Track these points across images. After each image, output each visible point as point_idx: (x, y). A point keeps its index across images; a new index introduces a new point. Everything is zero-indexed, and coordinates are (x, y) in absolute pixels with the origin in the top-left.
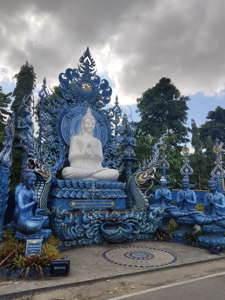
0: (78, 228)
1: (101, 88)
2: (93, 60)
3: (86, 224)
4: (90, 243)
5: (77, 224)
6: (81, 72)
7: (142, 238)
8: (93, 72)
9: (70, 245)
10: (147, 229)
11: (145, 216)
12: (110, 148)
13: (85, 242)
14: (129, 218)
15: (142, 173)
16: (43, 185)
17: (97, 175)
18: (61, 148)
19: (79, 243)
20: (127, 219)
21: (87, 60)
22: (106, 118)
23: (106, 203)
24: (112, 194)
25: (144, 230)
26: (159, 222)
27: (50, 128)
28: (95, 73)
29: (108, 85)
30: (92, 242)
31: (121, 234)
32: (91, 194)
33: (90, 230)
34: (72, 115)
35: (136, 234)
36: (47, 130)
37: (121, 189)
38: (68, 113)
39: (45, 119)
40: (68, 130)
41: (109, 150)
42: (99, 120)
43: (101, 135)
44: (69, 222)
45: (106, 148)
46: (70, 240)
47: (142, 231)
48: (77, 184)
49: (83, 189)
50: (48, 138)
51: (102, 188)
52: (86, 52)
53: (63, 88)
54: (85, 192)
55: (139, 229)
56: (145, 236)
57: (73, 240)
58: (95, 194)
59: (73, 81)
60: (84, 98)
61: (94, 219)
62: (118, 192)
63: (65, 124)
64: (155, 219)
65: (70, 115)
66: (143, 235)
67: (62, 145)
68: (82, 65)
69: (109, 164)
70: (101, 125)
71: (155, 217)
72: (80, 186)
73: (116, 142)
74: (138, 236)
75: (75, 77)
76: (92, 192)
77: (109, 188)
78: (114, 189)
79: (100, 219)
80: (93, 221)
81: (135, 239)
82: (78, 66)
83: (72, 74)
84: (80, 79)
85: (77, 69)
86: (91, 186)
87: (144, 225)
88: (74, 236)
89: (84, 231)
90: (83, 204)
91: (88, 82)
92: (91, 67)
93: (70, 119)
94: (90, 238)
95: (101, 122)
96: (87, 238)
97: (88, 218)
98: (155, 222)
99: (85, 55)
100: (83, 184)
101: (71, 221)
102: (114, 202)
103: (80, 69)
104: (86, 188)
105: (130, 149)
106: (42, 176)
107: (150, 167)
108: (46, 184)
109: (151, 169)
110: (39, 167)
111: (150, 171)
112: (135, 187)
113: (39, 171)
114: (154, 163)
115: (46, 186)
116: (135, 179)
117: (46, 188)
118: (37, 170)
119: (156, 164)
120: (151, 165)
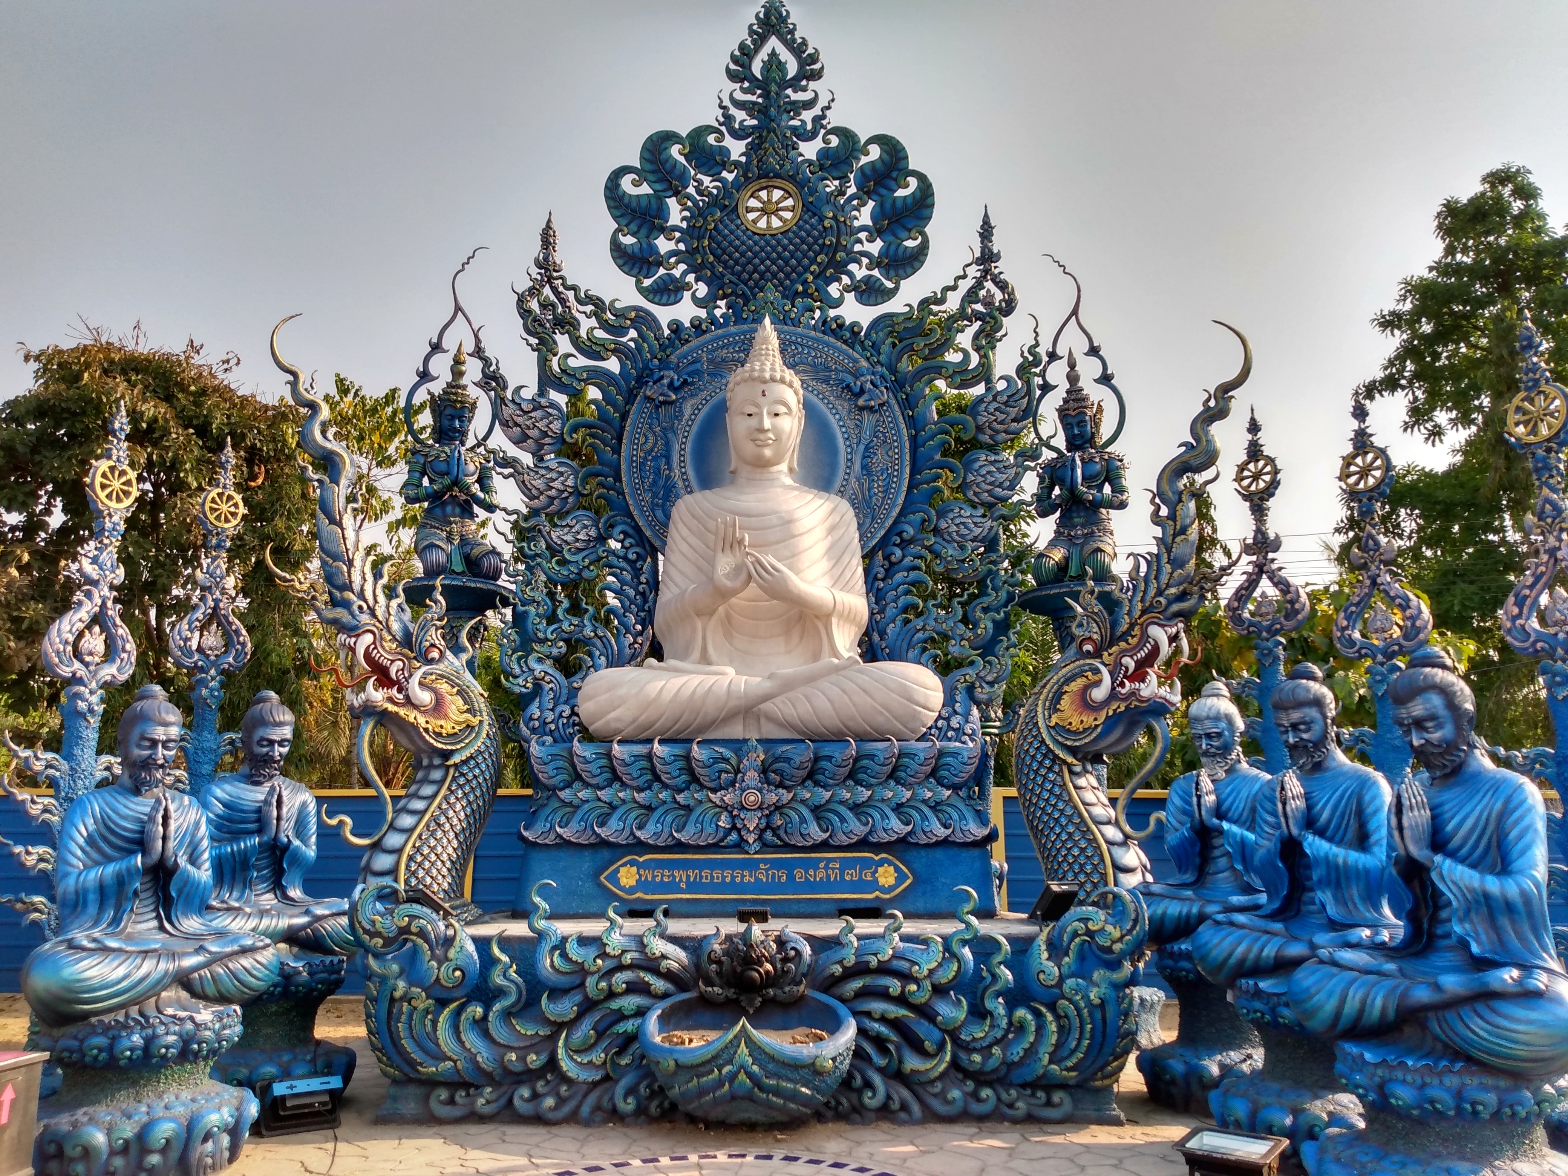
0: (507, 1014)
1: (865, 193)
2: (804, 43)
3: (557, 993)
4: (585, 1110)
5: (502, 992)
6: (737, 135)
7: (977, 1108)
8: (807, 116)
9: (456, 1112)
10: (1017, 1052)
11: (999, 958)
12: (931, 539)
13: (550, 1102)
14: (861, 969)
15: (1081, 674)
16: (437, 775)
17: (780, 707)
18: (626, 576)
19: (517, 1102)
20: (850, 973)
21: (773, 54)
23: (842, 876)
24: (877, 816)
25: (991, 1055)
26: (1102, 1005)
27: (561, 474)
28: (823, 117)
29: (902, 165)
30: (598, 1108)
31: (742, 1067)
32: (733, 817)
33: (585, 1030)
34: (677, 384)
35: (923, 1079)
36: (542, 487)
37: (948, 788)
38: (656, 377)
39: (528, 428)
40: (659, 470)
41: (925, 552)
42: (850, 379)
43: (864, 467)
44: (438, 978)
45: (902, 540)
46: (466, 1085)
47: (977, 1058)
48: (644, 764)
49: (680, 791)
50: (556, 525)
51: (804, 781)
52: (761, 15)
53: (636, 250)
54: (696, 806)
55: (949, 1046)
56: (999, 1099)
57: (483, 1086)
58: (764, 821)
59: (689, 197)
60: (756, 276)
61: (610, 964)
62: (924, 801)
63: (642, 440)
64: (1070, 982)
65: (671, 385)
66: (986, 1092)
67: (634, 557)
68: (744, 91)
69: (927, 634)
70: (862, 409)
71: (1065, 970)
72: (664, 777)
73: (975, 494)
74: (942, 1096)
75: (703, 169)
76: (743, 808)
77: (859, 783)
78: (892, 783)
79: (651, 964)
80: (596, 976)
81: (916, 1108)
82: (721, 107)
83: (682, 159)
84: (730, 177)
85: (716, 125)
86: (737, 771)
87: (988, 1022)
88: (479, 1059)
89: (553, 1038)
90: (688, 877)
91: (777, 176)
92: (795, 91)
93: (671, 409)
94: (584, 1082)
95: (862, 391)
96: (564, 1079)
97: (564, 955)
98: (1070, 1001)
99: (756, 33)
100: (681, 764)
101: (458, 973)
102: (897, 869)
103: (728, 119)
104: (702, 787)
105: (1083, 526)
106: (415, 727)
107: (1132, 626)
108: (452, 771)
109: (1136, 640)
110: (398, 682)
111: (1130, 652)
112: (1043, 771)
113: (390, 700)
114: (1160, 593)
115: (454, 779)
116: (1040, 716)
117: (452, 792)
118: (377, 696)
119: (1170, 603)
120: (1137, 614)
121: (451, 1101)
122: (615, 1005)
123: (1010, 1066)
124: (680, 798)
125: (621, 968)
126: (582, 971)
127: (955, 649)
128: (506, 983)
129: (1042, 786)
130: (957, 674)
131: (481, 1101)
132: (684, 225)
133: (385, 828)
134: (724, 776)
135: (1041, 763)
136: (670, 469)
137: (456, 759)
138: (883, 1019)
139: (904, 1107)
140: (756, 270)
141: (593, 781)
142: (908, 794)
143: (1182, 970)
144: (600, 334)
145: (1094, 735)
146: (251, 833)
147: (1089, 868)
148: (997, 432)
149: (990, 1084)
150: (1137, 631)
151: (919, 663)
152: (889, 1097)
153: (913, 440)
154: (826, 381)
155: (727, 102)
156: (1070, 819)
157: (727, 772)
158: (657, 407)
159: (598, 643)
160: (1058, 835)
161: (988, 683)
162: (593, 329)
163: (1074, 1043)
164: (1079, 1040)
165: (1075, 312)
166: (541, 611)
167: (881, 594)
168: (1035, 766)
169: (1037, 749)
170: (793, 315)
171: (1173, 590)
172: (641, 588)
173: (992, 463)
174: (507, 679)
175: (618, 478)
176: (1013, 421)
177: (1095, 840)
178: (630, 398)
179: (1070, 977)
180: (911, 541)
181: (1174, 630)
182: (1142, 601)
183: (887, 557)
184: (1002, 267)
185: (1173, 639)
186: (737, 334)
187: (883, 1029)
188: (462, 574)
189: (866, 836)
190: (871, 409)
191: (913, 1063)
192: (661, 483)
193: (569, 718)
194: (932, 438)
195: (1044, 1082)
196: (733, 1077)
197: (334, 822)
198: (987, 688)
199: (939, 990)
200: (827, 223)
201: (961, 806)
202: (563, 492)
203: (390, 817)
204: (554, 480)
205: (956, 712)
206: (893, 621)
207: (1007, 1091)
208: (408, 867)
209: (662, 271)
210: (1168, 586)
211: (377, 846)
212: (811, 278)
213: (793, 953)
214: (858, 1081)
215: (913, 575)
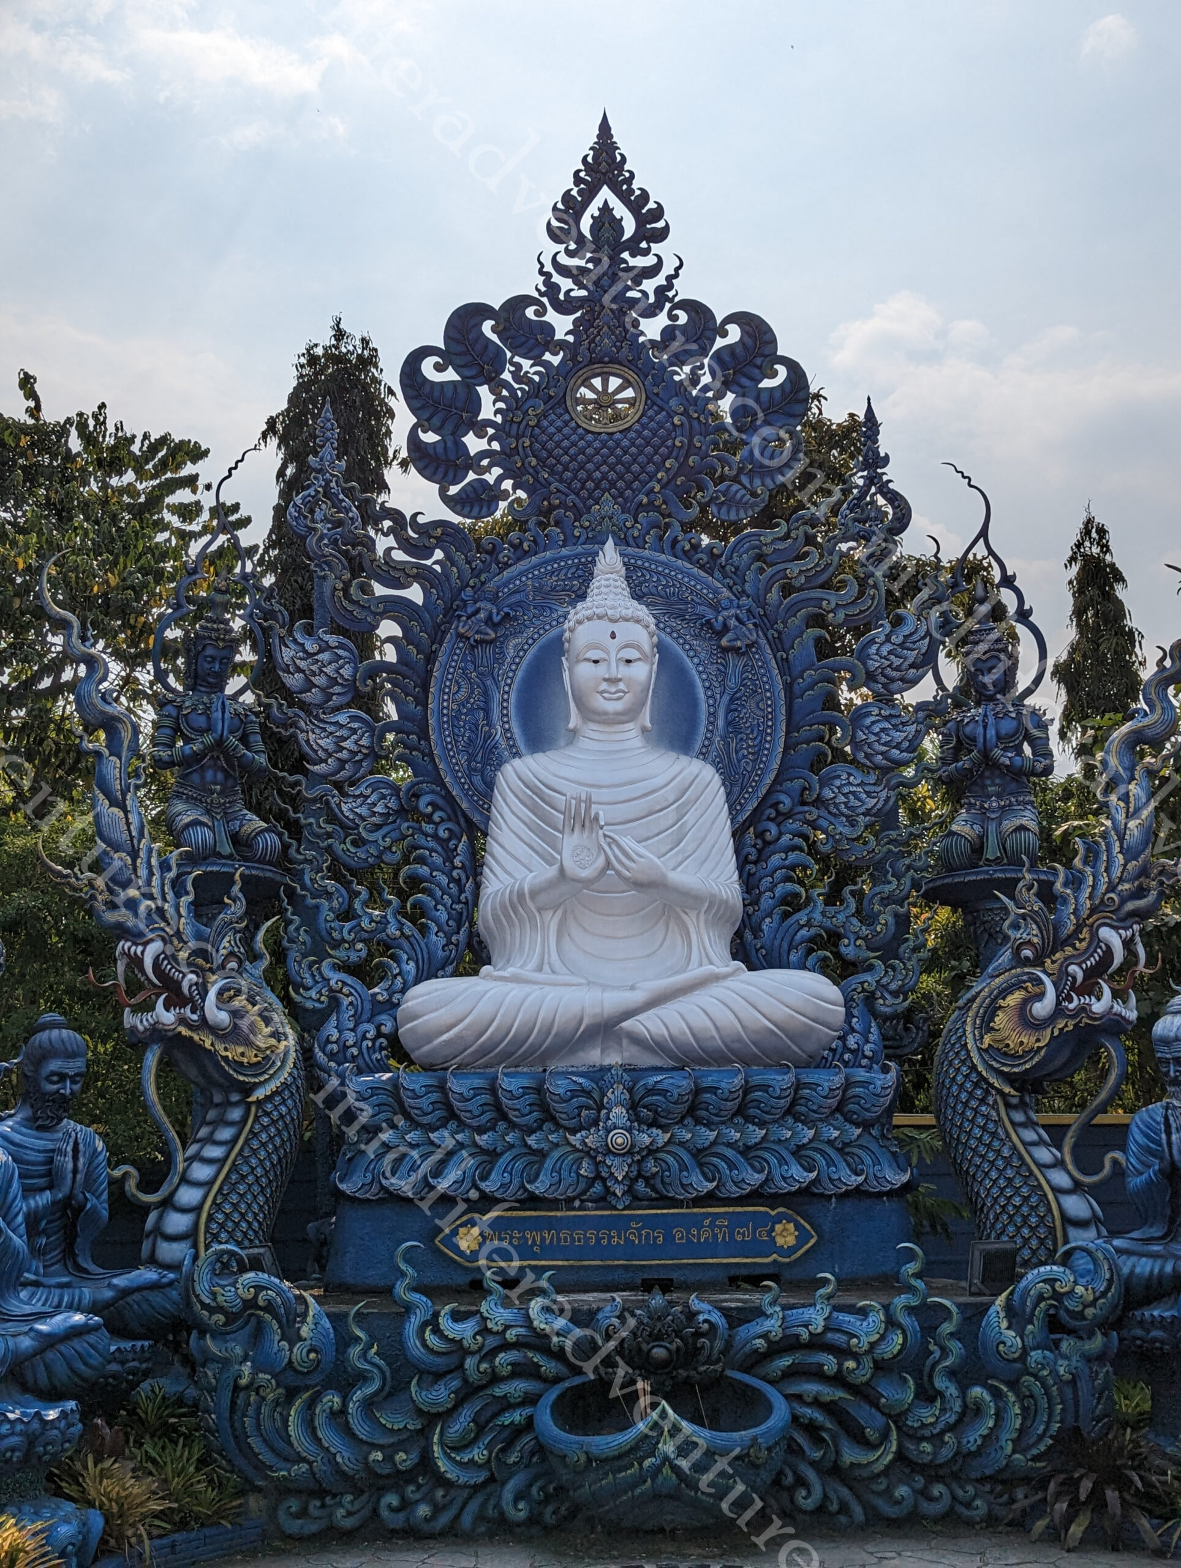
0: (368, 1404)
1: (722, 382)
2: (645, 196)
3: (429, 1377)
4: (467, 1520)
5: (362, 1378)
6: (564, 307)
8: (649, 285)
9: (311, 1528)
10: (973, 1437)
11: (947, 1328)
12: (813, 813)
13: (423, 1510)
14: (789, 1344)
15: (1018, 985)
16: (236, 1114)
17: (648, 1024)
18: (437, 859)
19: (385, 1513)
20: (777, 1348)
21: (606, 209)
22: (774, 595)
23: (732, 1235)
24: (773, 1161)
25: (944, 1443)
26: (1073, 1382)
27: (354, 731)
28: (670, 286)
29: (767, 350)
30: (480, 1518)
31: (666, 1459)
32: (597, 1164)
33: (462, 1422)
34: (496, 619)
35: (865, 1474)
36: (331, 748)
37: (857, 1125)
38: (470, 610)
39: (314, 674)
40: (476, 726)
41: (806, 829)
42: (710, 614)
43: (728, 724)
44: (290, 1362)
45: (778, 813)
46: (320, 1493)
47: (927, 1447)
48: (485, 1098)
49: (531, 1132)
50: (347, 795)
51: (683, 1118)
52: (590, 159)
53: (440, 449)
54: (551, 1150)
55: (894, 1435)
56: (954, 1498)
57: (342, 1494)
58: (635, 1168)
59: (506, 385)
60: (590, 485)
61: (491, 1342)
62: (830, 1142)
63: (455, 688)
64: (1036, 1355)
65: (489, 620)
66: (937, 1489)
67: (445, 835)
68: (570, 254)
69: (813, 931)
70: (725, 650)
71: (1029, 1341)
72: (511, 1114)
73: (867, 756)
74: (888, 1493)
75: (522, 351)
76: (608, 1152)
77: (749, 1119)
78: (790, 1121)
79: (539, 1341)
80: (477, 1357)
81: (857, 1510)
82: (541, 272)
83: (494, 338)
84: (556, 360)
85: (536, 295)
86: (600, 1107)
87: (938, 1404)
88: (339, 1459)
89: (424, 1433)
90: (543, 1239)
91: (614, 361)
92: (633, 255)
93: (489, 650)
94: (465, 1486)
95: (726, 628)
96: (442, 1481)
97: (437, 1331)
98: (1035, 1376)
99: (583, 181)
100: (532, 1097)
101: (312, 1356)
102: (798, 1227)
103: (552, 289)
104: (558, 1126)
105: (999, 796)
106: (211, 1055)
107: (1079, 928)
108: (253, 1109)
109: (1084, 944)
110: (191, 1000)
111: (1078, 958)
112: (974, 1103)
113: (183, 1021)
114: (1111, 888)
115: (257, 1118)
116: (970, 1036)
117: (255, 1135)
118: (167, 1017)
119: (1123, 901)
120: (1085, 913)
121: (303, 1513)
122: (499, 1391)
123: (964, 1456)
124: (531, 1141)
125: (506, 1346)
126: (458, 1348)
127: (848, 950)
128: (367, 1367)
129: (972, 1121)
130: (854, 981)
131: (341, 1512)
132: (499, 419)
133: (176, 1180)
134: (584, 1113)
135: (971, 1094)
136: (490, 724)
137: (260, 1094)
138: (817, 1403)
139: (844, 1508)
140: (589, 478)
141: (425, 1120)
142: (811, 1133)
143: (1155, 1340)
144: (399, 556)
145: (1036, 1059)
146: (42, 1190)
147: (1033, 1220)
148: (893, 680)
149: (939, 1479)
150: (1085, 934)
151: (802, 967)
152: (825, 1496)
153: (788, 688)
154: (680, 616)
155: (549, 268)
156: (1008, 1161)
157: (588, 1108)
158: (473, 647)
159: (406, 945)
160: (995, 1181)
161: (891, 993)
162: (391, 549)
163: (1042, 1427)
164: (1048, 1424)
165: (984, 533)
166: (335, 904)
167: (752, 881)
168: (964, 1096)
169: (967, 1076)
170: (636, 534)
171: (1127, 886)
172: (455, 873)
173: (887, 718)
174: (297, 993)
175: (424, 735)
176: (911, 666)
177: (1040, 1186)
178: (438, 636)
179: (1034, 1349)
180: (789, 815)
181: (1129, 933)
182: (1090, 897)
183: (760, 835)
184: (889, 472)
185: (1128, 944)
186: (569, 557)
187: (818, 1416)
188: (230, 857)
189: (761, 1186)
190: (736, 650)
191: (851, 1455)
192: (479, 742)
193: (374, 1040)
194: (811, 687)
195: (1006, 1475)
196: (657, 1470)
197: (117, 1173)
198: (890, 1000)
199: (880, 1366)
200: (676, 420)
201: (874, 1147)
202: (355, 753)
203: (181, 1167)
204: (346, 739)
205: (853, 1030)
206: (770, 915)
207: (962, 1487)
208: (207, 1227)
209: (471, 476)
210: (1121, 880)
211: (168, 1203)
212: (657, 488)
213: (706, 1326)
214: (790, 1479)
215: (793, 857)
